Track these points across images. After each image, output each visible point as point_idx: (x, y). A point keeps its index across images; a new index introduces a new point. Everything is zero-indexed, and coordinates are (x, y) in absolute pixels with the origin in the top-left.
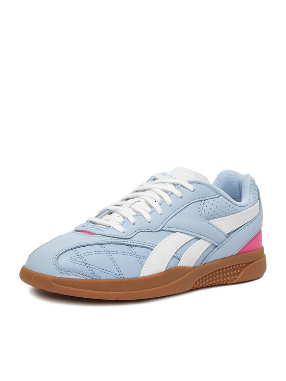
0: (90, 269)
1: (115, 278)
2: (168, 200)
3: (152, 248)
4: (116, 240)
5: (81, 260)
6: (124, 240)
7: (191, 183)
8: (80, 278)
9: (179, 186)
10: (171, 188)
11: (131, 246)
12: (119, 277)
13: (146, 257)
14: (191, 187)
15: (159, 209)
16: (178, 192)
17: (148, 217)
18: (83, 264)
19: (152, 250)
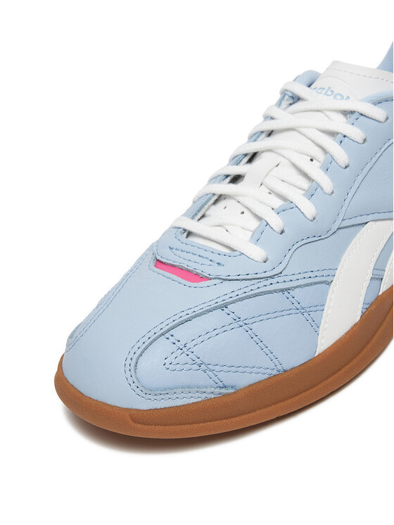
0: (210, 373)
1: (266, 376)
2: (341, 155)
3: (329, 279)
4: (255, 287)
5: (188, 359)
6: (270, 281)
7: (377, 103)
8: (193, 401)
9: (356, 115)
10: (341, 124)
11: (288, 289)
12: (275, 372)
13: (320, 307)
14: (378, 113)
15: (326, 182)
16: (356, 133)
17: (308, 208)
18: (195, 367)
19: (329, 283)
